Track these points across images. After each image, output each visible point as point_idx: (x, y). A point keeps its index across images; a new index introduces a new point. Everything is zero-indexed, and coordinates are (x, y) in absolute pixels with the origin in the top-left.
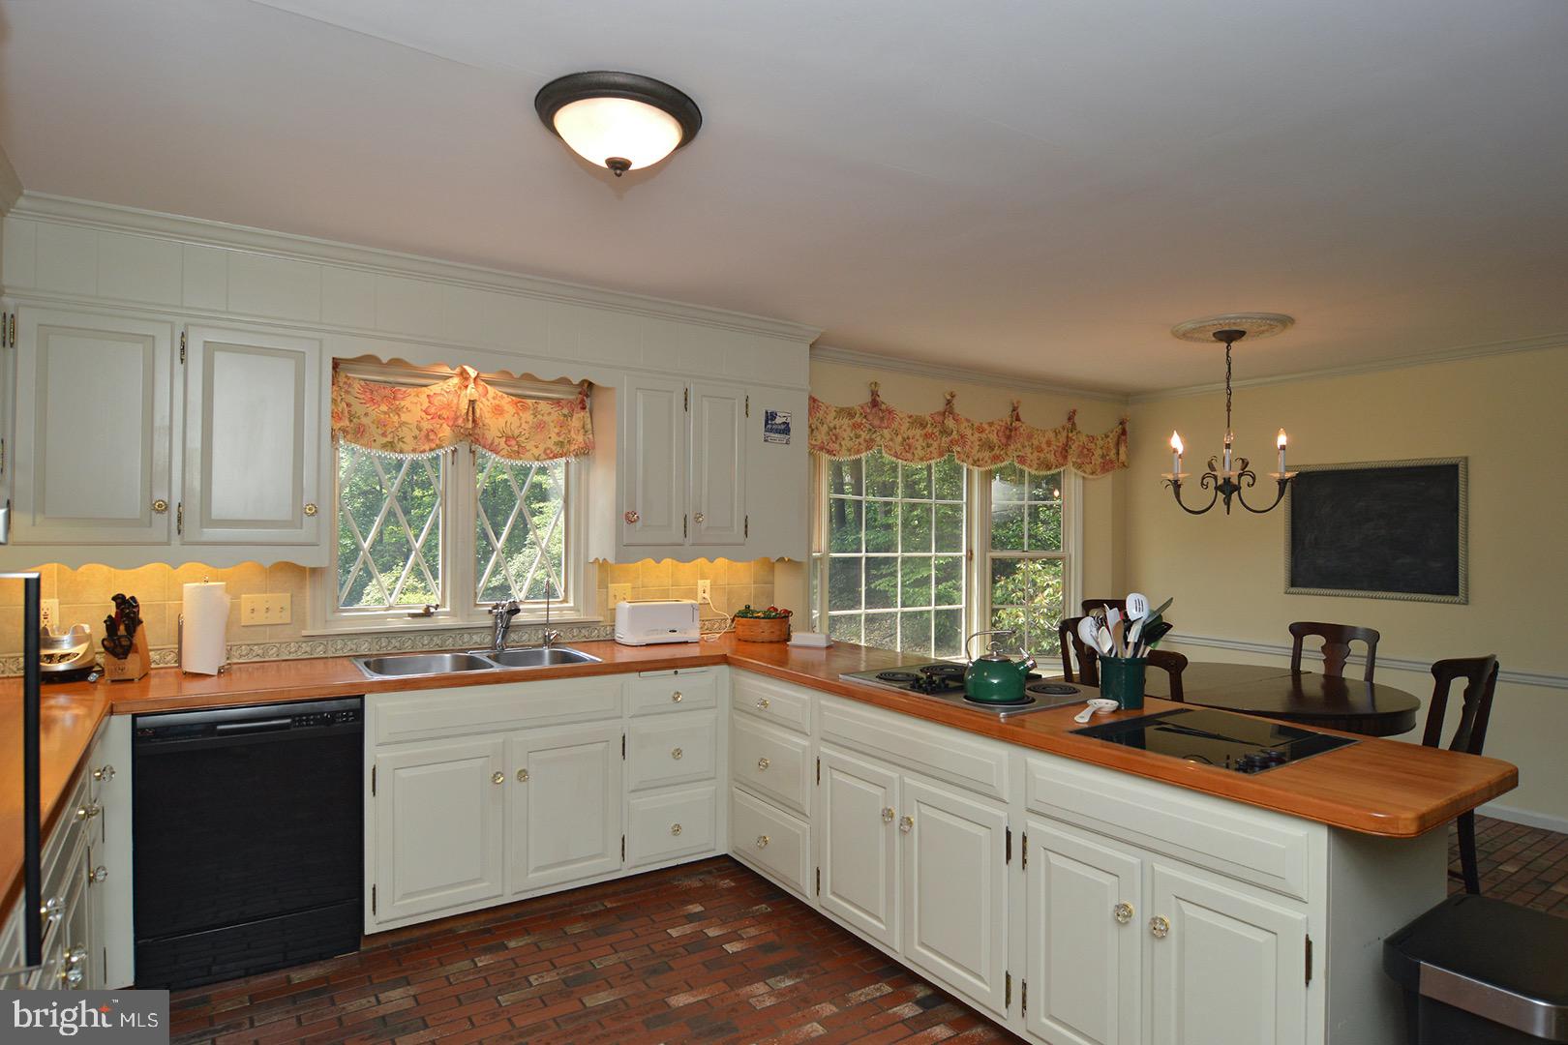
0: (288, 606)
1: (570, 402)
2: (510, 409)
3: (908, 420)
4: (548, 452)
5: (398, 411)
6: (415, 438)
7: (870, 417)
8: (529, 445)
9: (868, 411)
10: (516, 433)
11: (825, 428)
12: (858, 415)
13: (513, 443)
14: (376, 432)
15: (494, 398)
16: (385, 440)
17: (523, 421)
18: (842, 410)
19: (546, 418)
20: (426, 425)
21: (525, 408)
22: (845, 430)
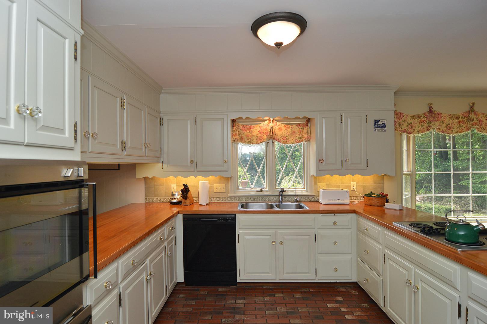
0: (225, 187)
1: (303, 124)
2: (284, 128)
3: (449, 116)
4: (297, 141)
5: (251, 132)
6: (256, 139)
7: (429, 117)
8: (290, 139)
9: (428, 115)
10: (286, 135)
11: (406, 124)
12: (422, 117)
13: (285, 139)
14: (245, 138)
15: (279, 125)
16: (248, 141)
17: (288, 132)
18: (415, 115)
19: (295, 130)
20: (259, 136)
21: (288, 128)
22: (416, 124)
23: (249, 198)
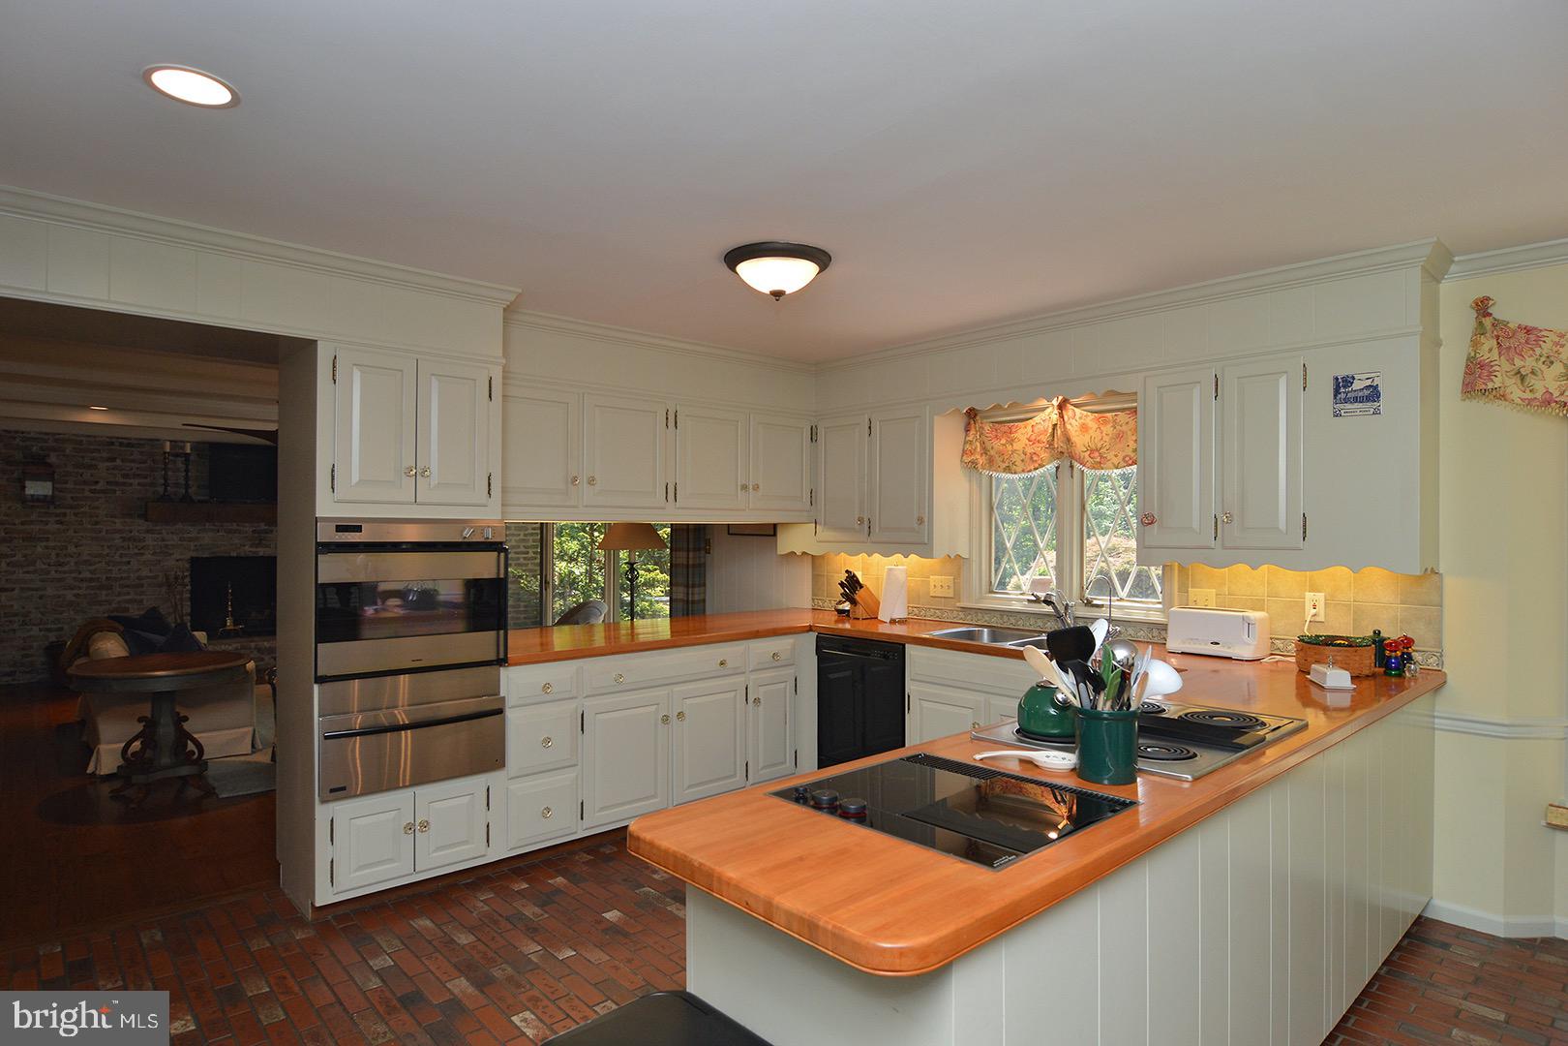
0: (952, 585)
2: (1093, 425)
4: (1127, 459)
5: (1011, 442)
6: (1022, 461)
8: (1110, 455)
10: (1099, 446)
13: (1097, 454)
14: (998, 460)
15: (1080, 418)
16: (1004, 466)
17: (1104, 434)
19: (1124, 428)
20: (1029, 450)
21: (1105, 422)
23: (1005, 618)
